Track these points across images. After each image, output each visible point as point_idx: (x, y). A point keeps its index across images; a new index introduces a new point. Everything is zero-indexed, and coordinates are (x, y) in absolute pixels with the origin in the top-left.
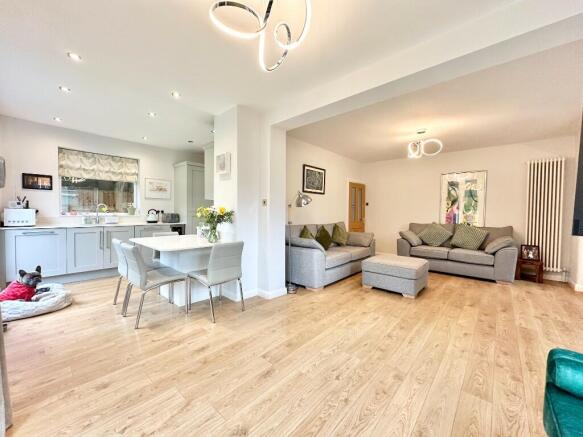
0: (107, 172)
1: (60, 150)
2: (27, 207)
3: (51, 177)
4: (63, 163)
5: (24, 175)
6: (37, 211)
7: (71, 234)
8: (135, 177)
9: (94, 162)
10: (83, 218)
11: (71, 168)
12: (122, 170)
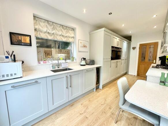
0: (60, 35)
1: (35, 17)
2: (15, 60)
3: (30, 36)
4: (37, 27)
5: (11, 34)
6: (23, 62)
7: (49, 80)
8: (73, 39)
9: (54, 29)
10: (51, 65)
11: (41, 32)
12: (67, 35)
